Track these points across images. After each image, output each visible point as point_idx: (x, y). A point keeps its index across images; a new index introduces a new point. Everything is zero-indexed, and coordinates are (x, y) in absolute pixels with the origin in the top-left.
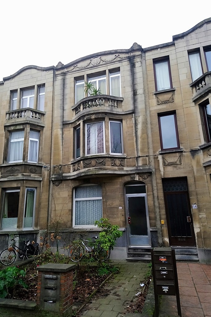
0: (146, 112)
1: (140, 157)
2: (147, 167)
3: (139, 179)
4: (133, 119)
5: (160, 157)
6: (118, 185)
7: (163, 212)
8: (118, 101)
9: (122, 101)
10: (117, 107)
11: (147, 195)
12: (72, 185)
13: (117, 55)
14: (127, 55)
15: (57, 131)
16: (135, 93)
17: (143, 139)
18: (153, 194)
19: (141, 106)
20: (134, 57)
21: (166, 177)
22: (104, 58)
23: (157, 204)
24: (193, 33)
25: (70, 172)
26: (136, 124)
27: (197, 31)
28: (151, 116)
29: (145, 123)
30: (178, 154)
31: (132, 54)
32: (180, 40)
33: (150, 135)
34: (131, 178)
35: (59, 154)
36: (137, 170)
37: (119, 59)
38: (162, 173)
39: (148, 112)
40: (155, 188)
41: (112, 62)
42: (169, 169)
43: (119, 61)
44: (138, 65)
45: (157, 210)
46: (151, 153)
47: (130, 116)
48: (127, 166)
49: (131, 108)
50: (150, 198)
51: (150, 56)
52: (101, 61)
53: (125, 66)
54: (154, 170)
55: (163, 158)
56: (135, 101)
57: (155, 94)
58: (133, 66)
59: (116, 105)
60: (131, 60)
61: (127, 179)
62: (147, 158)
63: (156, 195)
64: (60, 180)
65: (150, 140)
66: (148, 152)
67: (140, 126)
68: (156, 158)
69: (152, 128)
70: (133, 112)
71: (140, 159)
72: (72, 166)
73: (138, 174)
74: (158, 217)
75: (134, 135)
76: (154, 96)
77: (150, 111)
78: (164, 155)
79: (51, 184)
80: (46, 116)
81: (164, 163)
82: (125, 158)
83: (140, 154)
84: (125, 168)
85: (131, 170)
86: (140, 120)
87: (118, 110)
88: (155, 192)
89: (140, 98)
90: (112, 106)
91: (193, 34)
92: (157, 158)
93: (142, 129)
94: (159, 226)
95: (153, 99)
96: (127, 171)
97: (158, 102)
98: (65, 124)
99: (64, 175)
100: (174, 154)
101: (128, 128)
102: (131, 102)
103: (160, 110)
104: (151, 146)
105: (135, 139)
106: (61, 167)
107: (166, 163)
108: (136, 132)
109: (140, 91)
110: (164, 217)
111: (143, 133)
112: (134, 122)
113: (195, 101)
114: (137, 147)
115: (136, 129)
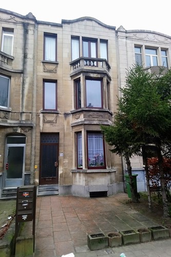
0: (33, 75)
1: (24, 112)
2: (29, 122)
3: (21, 131)
4: (21, 78)
5: (41, 115)
7: (38, 159)
8: (10, 59)
9: (12, 60)
10: (7, 64)
11: (26, 145)
13: (13, 16)
14: (22, 21)
16: (25, 56)
17: (29, 98)
18: (31, 145)
19: (29, 69)
20: (28, 24)
21: (44, 131)
23: (33, 153)
24: (77, 23)
26: (23, 83)
27: (80, 23)
28: (37, 80)
29: (32, 84)
30: (55, 115)
31: (26, 21)
32: (66, 25)
33: (35, 96)
34: (14, 130)
36: (20, 123)
37: (14, 21)
38: (41, 128)
39: (35, 76)
40: (34, 140)
41: (6, 21)
42: (47, 125)
43: (14, 23)
44: (30, 32)
45: (33, 158)
46: (34, 111)
47: (19, 75)
48: (11, 119)
49: (20, 68)
50: (29, 148)
51: (42, 29)
53: (19, 30)
54: (35, 125)
55: (44, 116)
56: (24, 63)
57: (43, 62)
58: (26, 32)
59: (6, 61)
60: (25, 26)
61: (10, 131)
62: (30, 115)
63: (34, 145)
65: (35, 100)
66: (32, 110)
67: (27, 86)
68: (38, 115)
69: (37, 90)
70: (22, 72)
71: (24, 114)
73: (21, 127)
74: (33, 163)
75: (21, 92)
77: (37, 75)
78: (45, 114)
81: (44, 120)
82: (9, 112)
83: (24, 111)
84: (9, 121)
85: (14, 123)
86: (28, 80)
87: (8, 67)
88: (33, 143)
89: (30, 62)
90: (2, 61)
92: (39, 115)
93: (29, 89)
94: (32, 170)
95: (40, 65)
96: (10, 123)
97: (44, 69)
100: (52, 115)
101: (16, 85)
102: (21, 63)
103: (45, 76)
104: (35, 105)
105: (21, 96)
107: (46, 120)
108: (23, 90)
109: (30, 56)
110: (38, 163)
111: (29, 93)
112: (22, 81)
113: (71, 77)
114: (22, 104)
115: (23, 88)
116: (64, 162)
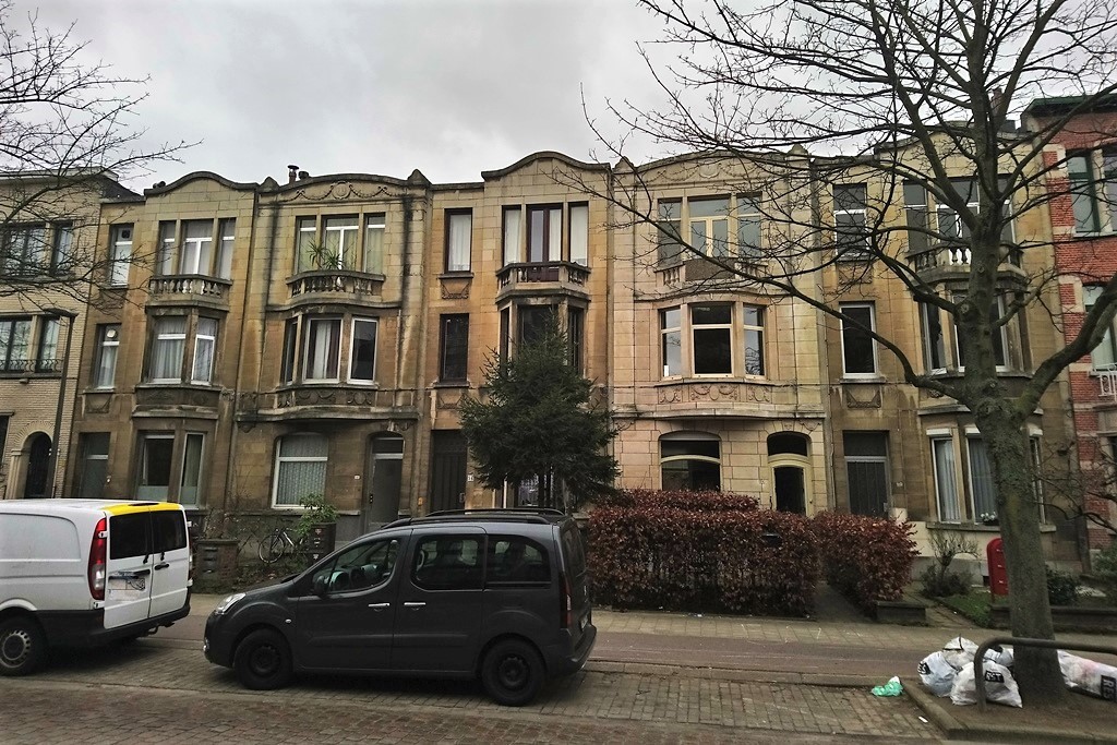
0: (422, 309)
1: (401, 390)
2: (410, 410)
3: (394, 429)
4: (398, 318)
5: (434, 393)
6: (357, 439)
7: (424, 485)
8: (377, 283)
9: (382, 282)
10: (372, 293)
11: (404, 456)
12: (274, 432)
13: (383, 186)
14: (401, 192)
15: (253, 323)
16: (406, 272)
17: (410, 358)
18: (414, 457)
19: (414, 297)
20: (412, 198)
21: (438, 428)
22: (357, 187)
23: (417, 472)
24: (516, 173)
25: (272, 408)
26: (402, 330)
27: (521, 171)
28: (429, 318)
29: (418, 329)
30: (460, 391)
31: (409, 192)
32: (492, 183)
33: (424, 352)
34: (382, 426)
35: (253, 371)
36: (392, 413)
37: (385, 196)
38: (433, 421)
39: (426, 309)
40: (419, 446)
41: (372, 200)
42: (445, 414)
43: (385, 200)
44: (417, 216)
45: (416, 482)
46: (421, 386)
47: (393, 312)
48: (378, 405)
49: (397, 297)
50: (409, 462)
51: (441, 202)
52: (352, 194)
53: (395, 213)
54: (421, 415)
55: (438, 396)
56: (404, 285)
57: (442, 279)
58: (408, 217)
59: (369, 289)
60: (407, 202)
61: (375, 428)
62: (412, 394)
63: (418, 458)
64: (252, 422)
65: (423, 360)
66: (417, 383)
67: (407, 334)
68: (428, 394)
69: (428, 340)
70: (400, 306)
71: (402, 393)
72: (276, 395)
73: (393, 420)
74: (416, 494)
75: (397, 348)
76: (439, 281)
77: (429, 309)
78: (441, 390)
79: (236, 426)
80: (234, 289)
81: (438, 403)
82: (375, 391)
83: (401, 387)
84: (373, 409)
85: (383, 414)
86: (410, 322)
87: (374, 300)
88: (418, 452)
89: (415, 282)
90: (362, 291)
91: (515, 176)
92: (430, 394)
93: (411, 341)
94: (414, 508)
95: (436, 286)
96: (376, 414)
97: (443, 293)
98: (270, 311)
99: (260, 412)
100: (455, 391)
101: (388, 334)
102: (398, 287)
103: (445, 308)
104: (423, 372)
105: (397, 356)
106: (255, 397)
107: (442, 404)
108: (401, 344)
109: (415, 269)
110: (423, 493)
111: (410, 348)
112: (399, 325)
113: (497, 303)
114: (399, 372)
115: (401, 338)
116: (475, 494)
